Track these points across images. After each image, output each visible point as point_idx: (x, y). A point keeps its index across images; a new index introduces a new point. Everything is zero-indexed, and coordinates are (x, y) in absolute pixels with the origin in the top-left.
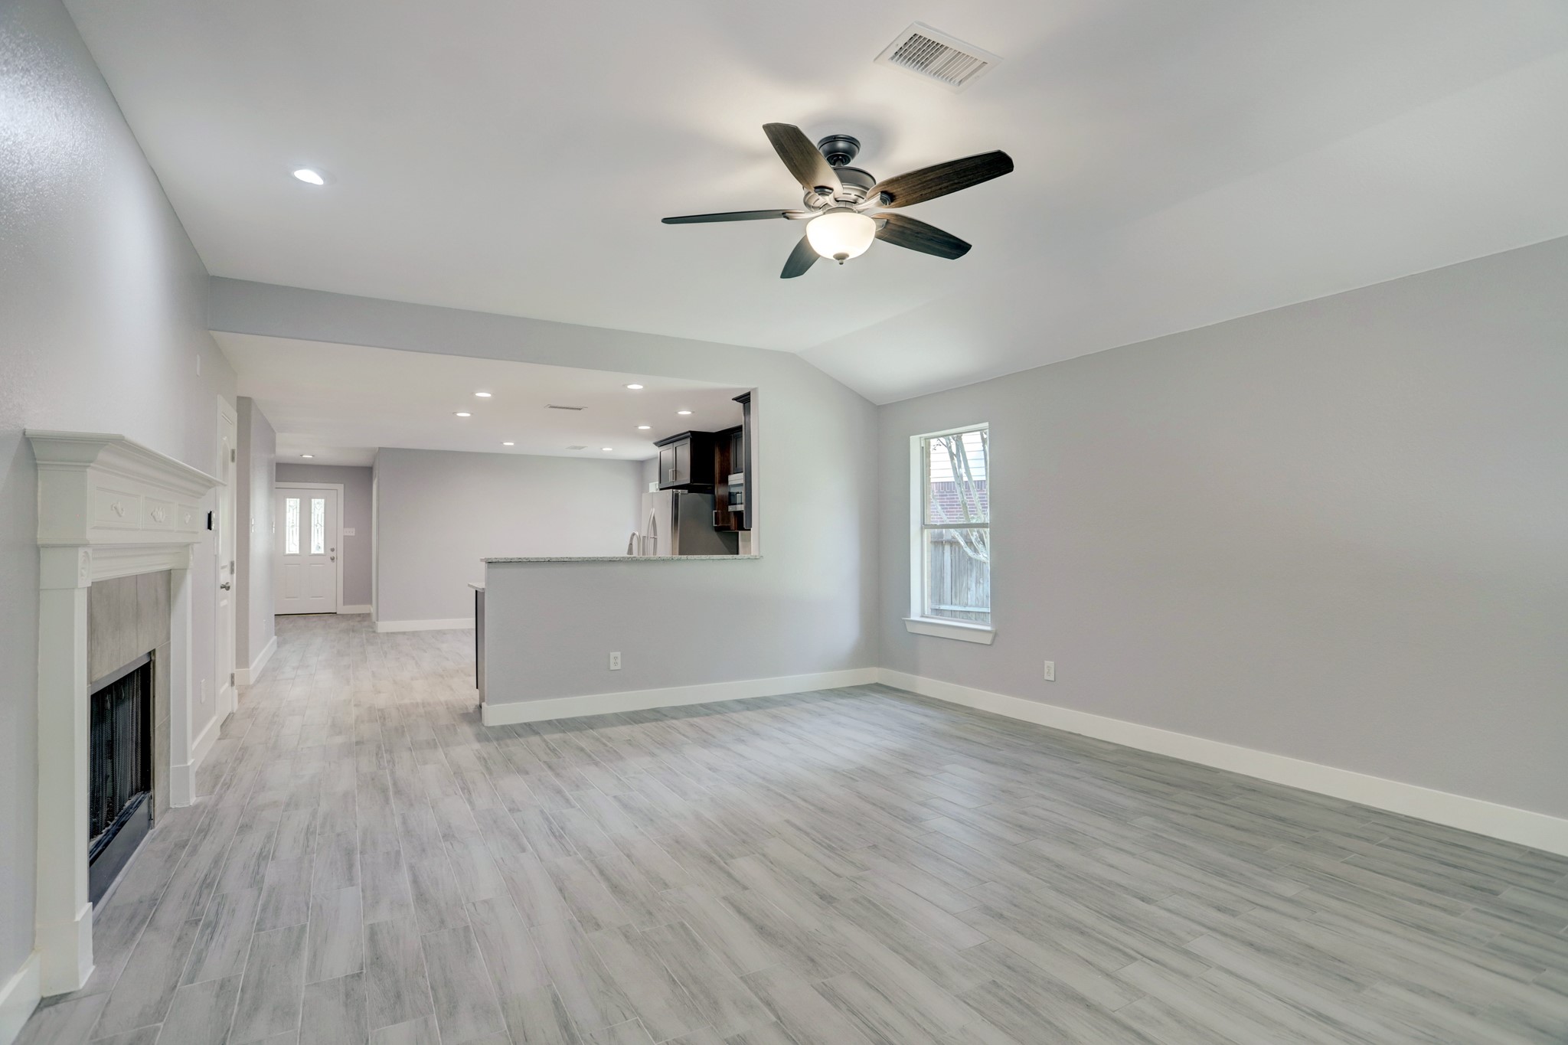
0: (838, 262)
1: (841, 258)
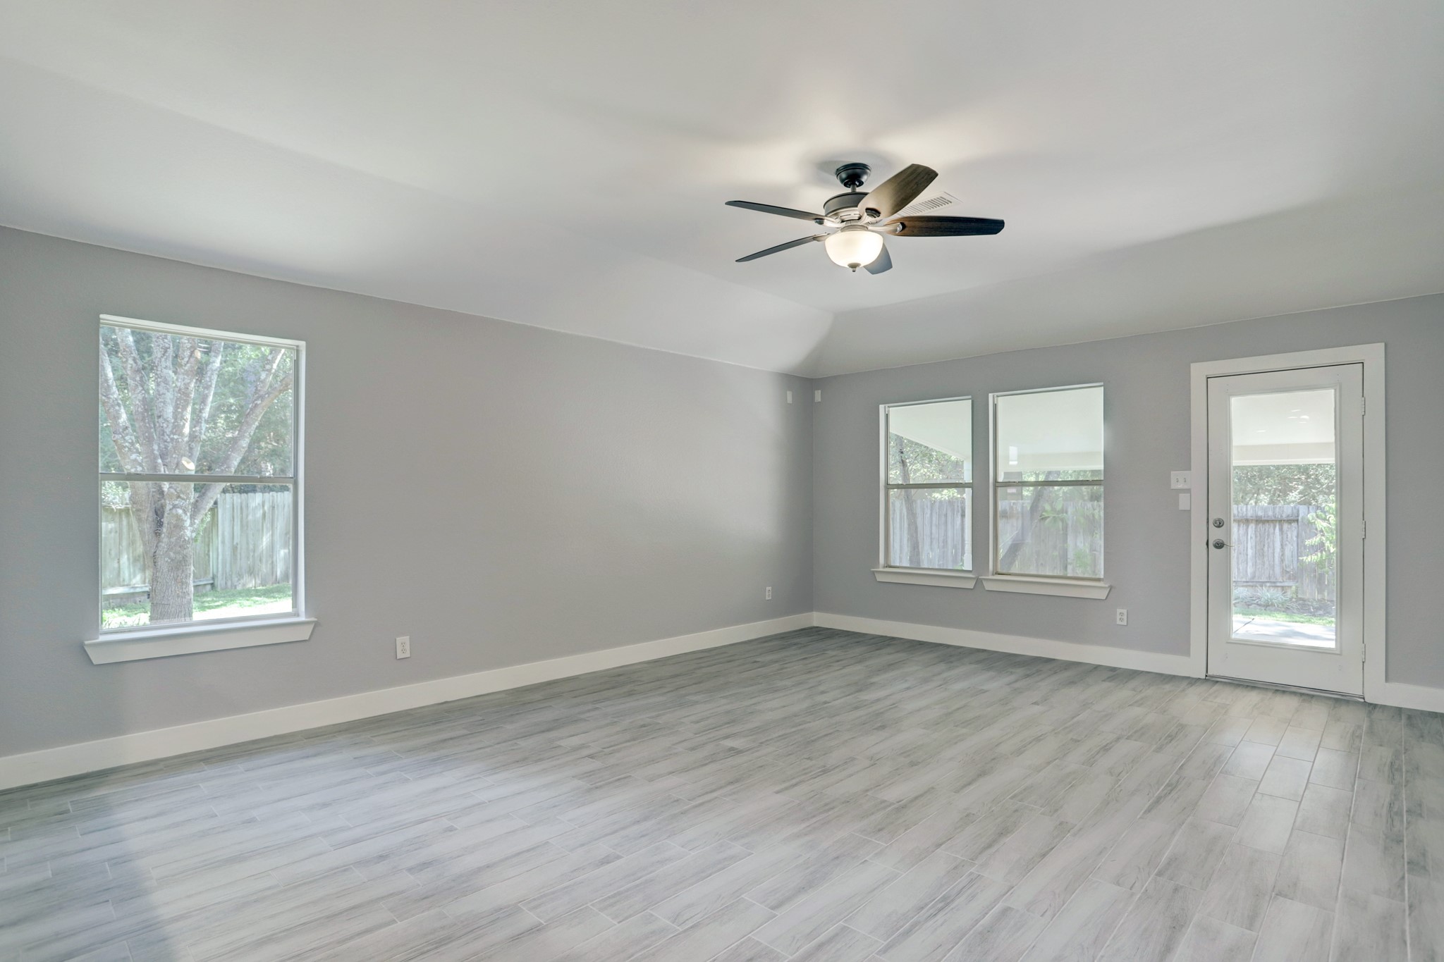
0: (851, 269)
1: (854, 266)
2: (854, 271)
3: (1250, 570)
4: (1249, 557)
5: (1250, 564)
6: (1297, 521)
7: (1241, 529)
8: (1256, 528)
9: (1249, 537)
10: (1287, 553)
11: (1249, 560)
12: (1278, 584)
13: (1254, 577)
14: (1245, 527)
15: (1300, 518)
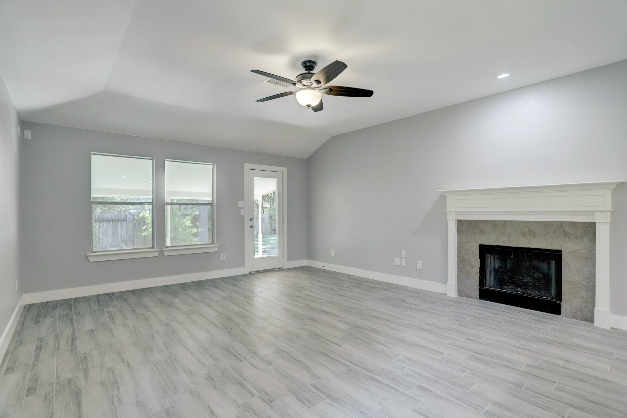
1: (308, 106)
2: (309, 108)
3: (110, 241)
4: (110, 235)
5: (110, 239)
6: (126, 220)
7: (107, 224)
8: (112, 223)
9: (110, 228)
10: (123, 233)
11: (110, 237)
12: (120, 246)
13: (111, 244)
14: (108, 223)
15: (127, 219)
